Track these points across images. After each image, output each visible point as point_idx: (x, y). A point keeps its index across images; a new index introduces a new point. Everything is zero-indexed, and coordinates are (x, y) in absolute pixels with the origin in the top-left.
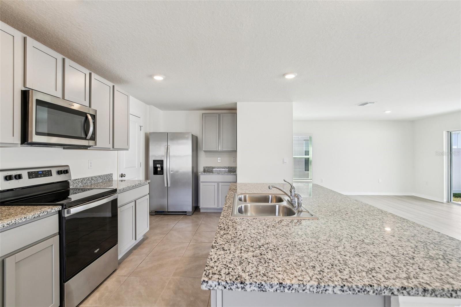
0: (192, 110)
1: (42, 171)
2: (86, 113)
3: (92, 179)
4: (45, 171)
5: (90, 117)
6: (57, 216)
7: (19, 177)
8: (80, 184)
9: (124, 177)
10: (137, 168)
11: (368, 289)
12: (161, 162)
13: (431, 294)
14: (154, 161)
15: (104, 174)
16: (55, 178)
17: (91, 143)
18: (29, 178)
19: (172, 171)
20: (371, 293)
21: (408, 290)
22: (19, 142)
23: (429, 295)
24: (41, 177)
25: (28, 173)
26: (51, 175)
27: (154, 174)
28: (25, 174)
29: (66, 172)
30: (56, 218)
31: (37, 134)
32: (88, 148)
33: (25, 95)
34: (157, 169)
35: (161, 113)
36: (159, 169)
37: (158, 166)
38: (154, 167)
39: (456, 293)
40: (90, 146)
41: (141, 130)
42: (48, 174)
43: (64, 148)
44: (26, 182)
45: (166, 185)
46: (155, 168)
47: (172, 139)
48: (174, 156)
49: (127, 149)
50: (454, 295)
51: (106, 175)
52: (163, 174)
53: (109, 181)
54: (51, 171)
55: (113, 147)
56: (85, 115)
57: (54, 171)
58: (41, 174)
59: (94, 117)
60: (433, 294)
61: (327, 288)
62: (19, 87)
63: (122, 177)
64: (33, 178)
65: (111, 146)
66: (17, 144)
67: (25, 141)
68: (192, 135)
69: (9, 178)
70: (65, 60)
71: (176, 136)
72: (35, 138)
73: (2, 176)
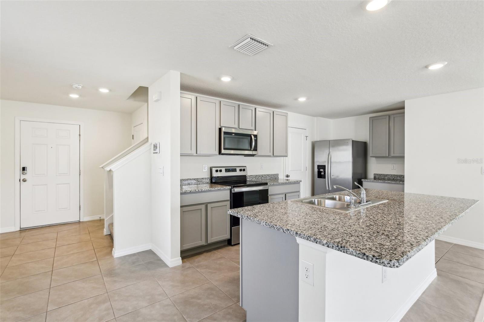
0: (361, 115)
1: (232, 169)
2: (251, 135)
3: (262, 176)
4: (233, 169)
5: (253, 137)
6: (229, 191)
7: (221, 171)
8: (254, 179)
9: (289, 177)
10: (302, 171)
11: (275, 226)
12: (324, 167)
13: (299, 236)
14: (318, 166)
15: (271, 174)
16: (238, 173)
17: (254, 153)
18: (226, 172)
19: (333, 176)
20: (276, 229)
21: (289, 231)
22: (218, 154)
23: (298, 236)
24: (231, 172)
25: (225, 169)
26: (236, 171)
27: (318, 178)
28: (223, 169)
29: (244, 170)
30: (228, 192)
31: (224, 149)
32: (255, 156)
33: (220, 129)
34: (321, 173)
35: (331, 122)
36: (322, 173)
37: (321, 170)
38: (318, 171)
39: (310, 238)
40: (255, 155)
41: (307, 139)
42: (235, 170)
43: (245, 156)
44: (224, 174)
45: (327, 188)
46: (319, 173)
47: (333, 146)
48: (336, 162)
49: (287, 156)
50: (309, 239)
51: (273, 175)
52: (325, 178)
53: (275, 179)
54: (236, 169)
55: (273, 155)
56: (250, 136)
57: (238, 169)
58: (231, 170)
59: (256, 136)
60: (300, 236)
61: (261, 222)
62: (218, 127)
63: (287, 177)
64: (227, 172)
65: (271, 154)
66: (217, 154)
67: (220, 153)
68: (353, 141)
69: (217, 171)
70: (240, 105)
71: (337, 143)
72: (223, 151)
73: (214, 170)
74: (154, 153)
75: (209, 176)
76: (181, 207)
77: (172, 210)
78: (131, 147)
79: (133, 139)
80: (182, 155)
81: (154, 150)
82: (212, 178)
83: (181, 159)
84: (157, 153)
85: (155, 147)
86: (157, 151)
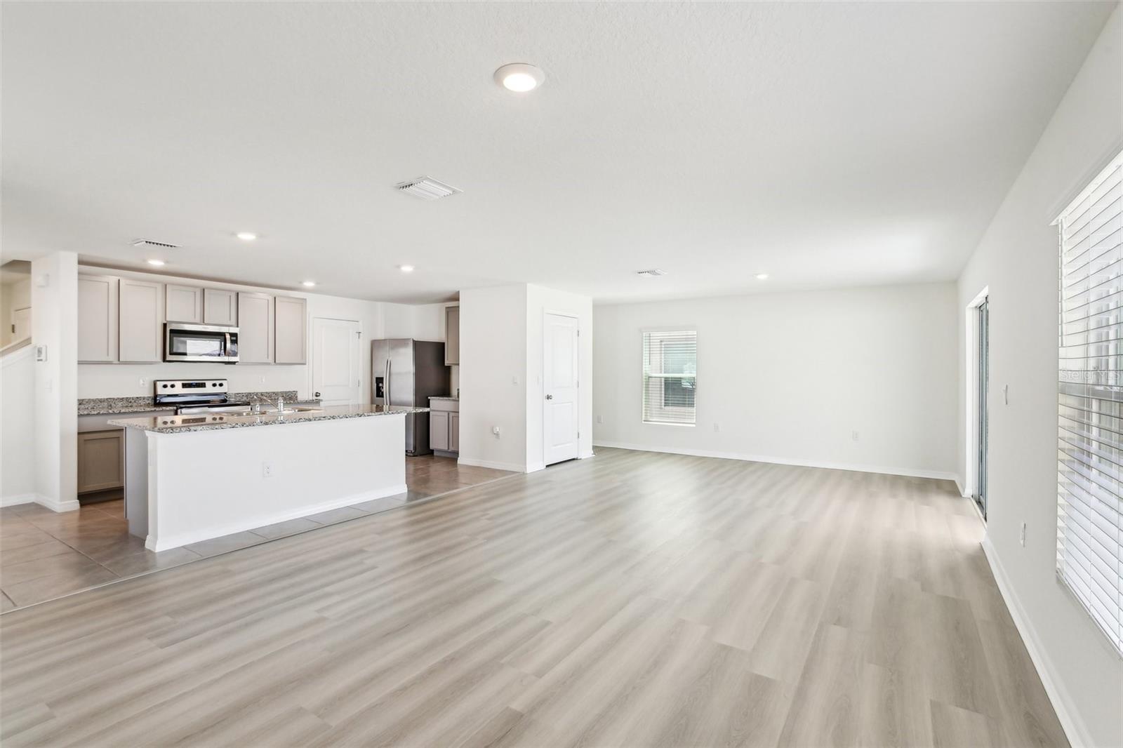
0: (434, 303)
1: (196, 384)
2: (225, 333)
4: (199, 383)
5: (228, 336)
7: (173, 386)
8: (245, 399)
10: (350, 386)
14: (377, 379)
15: (282, 391)
16: (210, 389)
17: (232, 359)
18: (183, 387)
22: (159, 357)
24: (195, 387)
25: (183, 384)
26: (205, 387)
27: (377, 397)
28: (179, 385)
29: (222, 385)
31: (171, 354)
33: (165, 325)
37: (381, 385)
38: (377, 387)
40: (234, 362)
41: (359, 337)
42: (203, 385)
44: (179, 390)
47: (393, 349)
48: (396, 373)
49: (305, 364)
54: (205, 383)
55: (276, 362)
56: (223, 334)
57: (209, 384)
58: (194, 385)
59: (234, 335)
62: (162, 322)
63: (317, 396)
64: (186, 387)
65: (271, 359)
66: (159, 362)
67: (164, 360)
68: (413, 341)
69: (165, 386)
70: (206, 290)
71: (397, 343)
72: (169, 357)
73: (160, 385)
74: (39, 360)
75: (152, 395)
76: (79, 433)
77: (63, 438)
78: (8, 346)
79: (13, 332)
80: (80, 363)
81: (39, 356)
82: (156, 396)
83: (79, 369)
84: (41, 360)
85: (40, 351)
86: (43, 357)
